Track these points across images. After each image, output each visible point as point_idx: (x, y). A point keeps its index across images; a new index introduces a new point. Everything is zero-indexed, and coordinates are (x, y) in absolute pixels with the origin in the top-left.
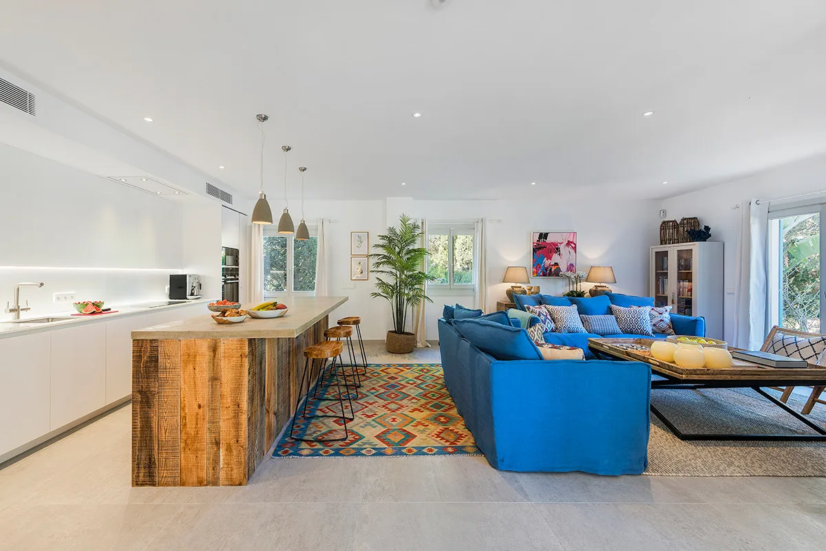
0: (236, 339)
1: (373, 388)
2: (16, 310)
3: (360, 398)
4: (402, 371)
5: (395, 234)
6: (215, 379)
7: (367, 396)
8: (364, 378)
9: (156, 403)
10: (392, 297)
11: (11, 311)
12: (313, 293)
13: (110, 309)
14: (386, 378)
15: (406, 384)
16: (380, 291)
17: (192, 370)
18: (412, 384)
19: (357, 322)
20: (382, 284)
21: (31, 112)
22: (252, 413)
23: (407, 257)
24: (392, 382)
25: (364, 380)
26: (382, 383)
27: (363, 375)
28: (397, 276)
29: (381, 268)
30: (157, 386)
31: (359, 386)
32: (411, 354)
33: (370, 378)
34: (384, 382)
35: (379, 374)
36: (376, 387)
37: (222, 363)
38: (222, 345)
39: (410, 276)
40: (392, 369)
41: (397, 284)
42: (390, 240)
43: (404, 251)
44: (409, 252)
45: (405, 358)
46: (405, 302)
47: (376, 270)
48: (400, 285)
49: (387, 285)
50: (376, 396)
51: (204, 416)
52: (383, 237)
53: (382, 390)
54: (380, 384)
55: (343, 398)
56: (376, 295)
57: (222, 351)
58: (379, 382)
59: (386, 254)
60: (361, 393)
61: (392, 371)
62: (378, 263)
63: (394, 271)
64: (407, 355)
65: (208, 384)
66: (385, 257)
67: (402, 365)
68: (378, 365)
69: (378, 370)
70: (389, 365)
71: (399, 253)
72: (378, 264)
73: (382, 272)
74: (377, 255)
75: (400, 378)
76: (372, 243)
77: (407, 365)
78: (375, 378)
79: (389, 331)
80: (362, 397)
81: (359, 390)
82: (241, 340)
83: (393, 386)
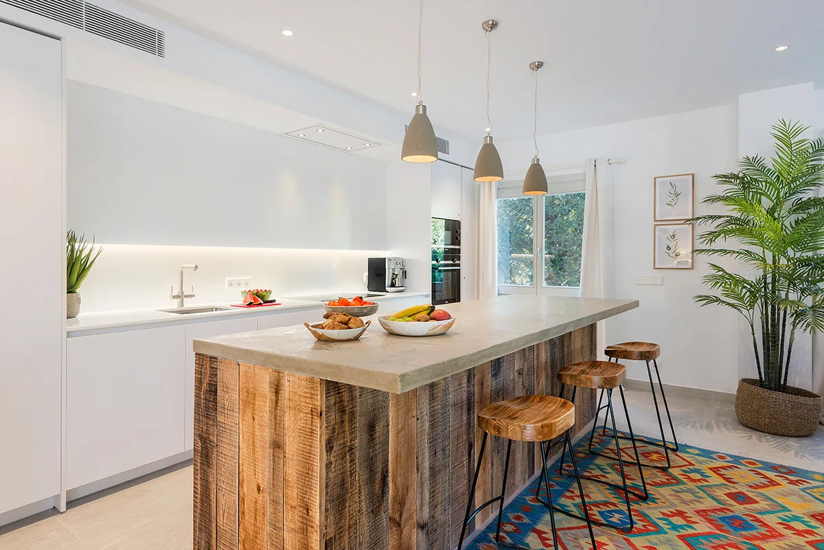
0: (304, 376)
1: (681, 514)
2: (180, 297)
3: (641, 533)
4: (772, 483)
5: (762, 169)
6: (277, 445)
7: (658, 530)
8: (664, 479)
9: (215, 462)
10: (752, 306)
11: (174, 297)
12: (577, 291)
13: (274, 301)
14: (720, 494)
15: (780, 529)
16: (718, 292)
17: (251, 419)
18: (799, 533)
19: (648, 355)
20: (723, 278)
21: (161, 54)
22: (340, 531)
23: (793, 217)
24: (739, 509)
25: (663, 484)
26: (708, 504)
27: (664, 470)
28: (764, 260)
29: (720, 243)
30: (215, 433)
31: (645, 498)
32: (805, 441)
33: (679, 482)
34: (715, 505)
35: (705, 477)
36: (689, 510)
37: (286, 419)
38: (287, 383)
39: (805, 262)
40: (744, 470)
41: (765, 277)
42: (746, 183)
43: (788, 205)
44: (802, 206)
45: (786, 449)
46: (790, 320)
47: (708, 247)
48: (774, 280)
49: (738, 281)
50: (682, 537)
51: (264, 508)
52: (727, 178)
53: (703, 527)
54: (700, 507)
55: (598, 517)
56: (708, 299)
57: (287, 396)
58: (699, 500)
59: (737, 214)
60: (644, 517)
61: (744, 479)
62: (711, 233)
63: (758, 250)
64: (793, 443)
65: (269, 451)
66: (732, 220)
67: (774, 468)
68: (706, 453)
69: (705, 466)
70: (737, 459)
71: (771, 212)
72: (713, 236)
73: (725, 252)
74: (711, 217)
75: (763, 505)
76: (703, 193)
77: (791, 471)
78: (691, 485)
79: (744, 380)
80: (644, 532)
81: (642, 507)
82: (312, 381)
83: (738, 523)
